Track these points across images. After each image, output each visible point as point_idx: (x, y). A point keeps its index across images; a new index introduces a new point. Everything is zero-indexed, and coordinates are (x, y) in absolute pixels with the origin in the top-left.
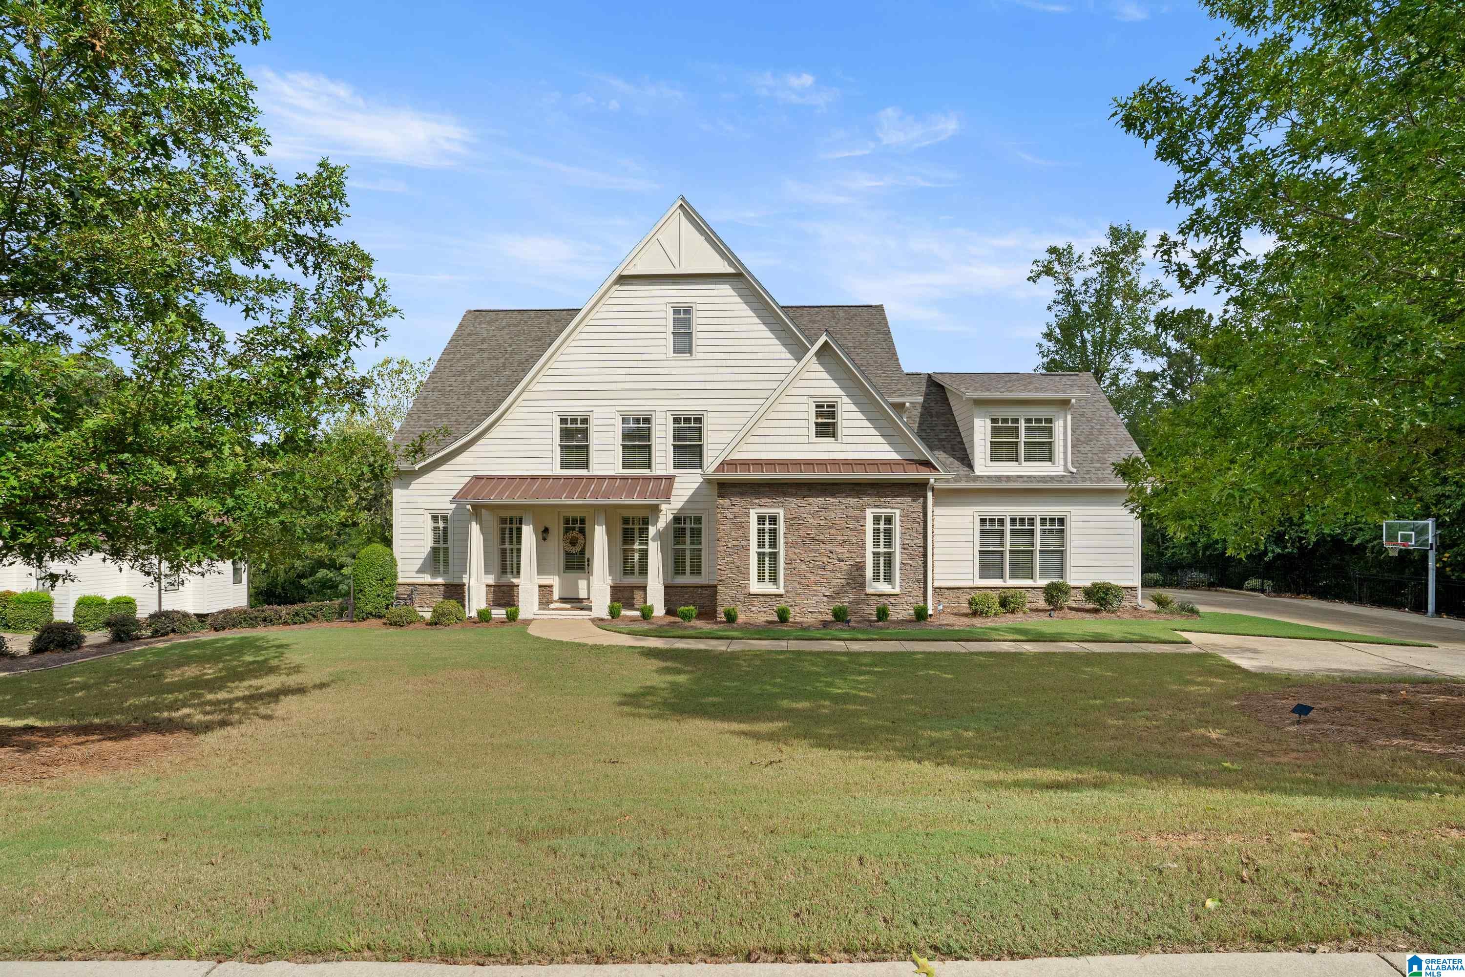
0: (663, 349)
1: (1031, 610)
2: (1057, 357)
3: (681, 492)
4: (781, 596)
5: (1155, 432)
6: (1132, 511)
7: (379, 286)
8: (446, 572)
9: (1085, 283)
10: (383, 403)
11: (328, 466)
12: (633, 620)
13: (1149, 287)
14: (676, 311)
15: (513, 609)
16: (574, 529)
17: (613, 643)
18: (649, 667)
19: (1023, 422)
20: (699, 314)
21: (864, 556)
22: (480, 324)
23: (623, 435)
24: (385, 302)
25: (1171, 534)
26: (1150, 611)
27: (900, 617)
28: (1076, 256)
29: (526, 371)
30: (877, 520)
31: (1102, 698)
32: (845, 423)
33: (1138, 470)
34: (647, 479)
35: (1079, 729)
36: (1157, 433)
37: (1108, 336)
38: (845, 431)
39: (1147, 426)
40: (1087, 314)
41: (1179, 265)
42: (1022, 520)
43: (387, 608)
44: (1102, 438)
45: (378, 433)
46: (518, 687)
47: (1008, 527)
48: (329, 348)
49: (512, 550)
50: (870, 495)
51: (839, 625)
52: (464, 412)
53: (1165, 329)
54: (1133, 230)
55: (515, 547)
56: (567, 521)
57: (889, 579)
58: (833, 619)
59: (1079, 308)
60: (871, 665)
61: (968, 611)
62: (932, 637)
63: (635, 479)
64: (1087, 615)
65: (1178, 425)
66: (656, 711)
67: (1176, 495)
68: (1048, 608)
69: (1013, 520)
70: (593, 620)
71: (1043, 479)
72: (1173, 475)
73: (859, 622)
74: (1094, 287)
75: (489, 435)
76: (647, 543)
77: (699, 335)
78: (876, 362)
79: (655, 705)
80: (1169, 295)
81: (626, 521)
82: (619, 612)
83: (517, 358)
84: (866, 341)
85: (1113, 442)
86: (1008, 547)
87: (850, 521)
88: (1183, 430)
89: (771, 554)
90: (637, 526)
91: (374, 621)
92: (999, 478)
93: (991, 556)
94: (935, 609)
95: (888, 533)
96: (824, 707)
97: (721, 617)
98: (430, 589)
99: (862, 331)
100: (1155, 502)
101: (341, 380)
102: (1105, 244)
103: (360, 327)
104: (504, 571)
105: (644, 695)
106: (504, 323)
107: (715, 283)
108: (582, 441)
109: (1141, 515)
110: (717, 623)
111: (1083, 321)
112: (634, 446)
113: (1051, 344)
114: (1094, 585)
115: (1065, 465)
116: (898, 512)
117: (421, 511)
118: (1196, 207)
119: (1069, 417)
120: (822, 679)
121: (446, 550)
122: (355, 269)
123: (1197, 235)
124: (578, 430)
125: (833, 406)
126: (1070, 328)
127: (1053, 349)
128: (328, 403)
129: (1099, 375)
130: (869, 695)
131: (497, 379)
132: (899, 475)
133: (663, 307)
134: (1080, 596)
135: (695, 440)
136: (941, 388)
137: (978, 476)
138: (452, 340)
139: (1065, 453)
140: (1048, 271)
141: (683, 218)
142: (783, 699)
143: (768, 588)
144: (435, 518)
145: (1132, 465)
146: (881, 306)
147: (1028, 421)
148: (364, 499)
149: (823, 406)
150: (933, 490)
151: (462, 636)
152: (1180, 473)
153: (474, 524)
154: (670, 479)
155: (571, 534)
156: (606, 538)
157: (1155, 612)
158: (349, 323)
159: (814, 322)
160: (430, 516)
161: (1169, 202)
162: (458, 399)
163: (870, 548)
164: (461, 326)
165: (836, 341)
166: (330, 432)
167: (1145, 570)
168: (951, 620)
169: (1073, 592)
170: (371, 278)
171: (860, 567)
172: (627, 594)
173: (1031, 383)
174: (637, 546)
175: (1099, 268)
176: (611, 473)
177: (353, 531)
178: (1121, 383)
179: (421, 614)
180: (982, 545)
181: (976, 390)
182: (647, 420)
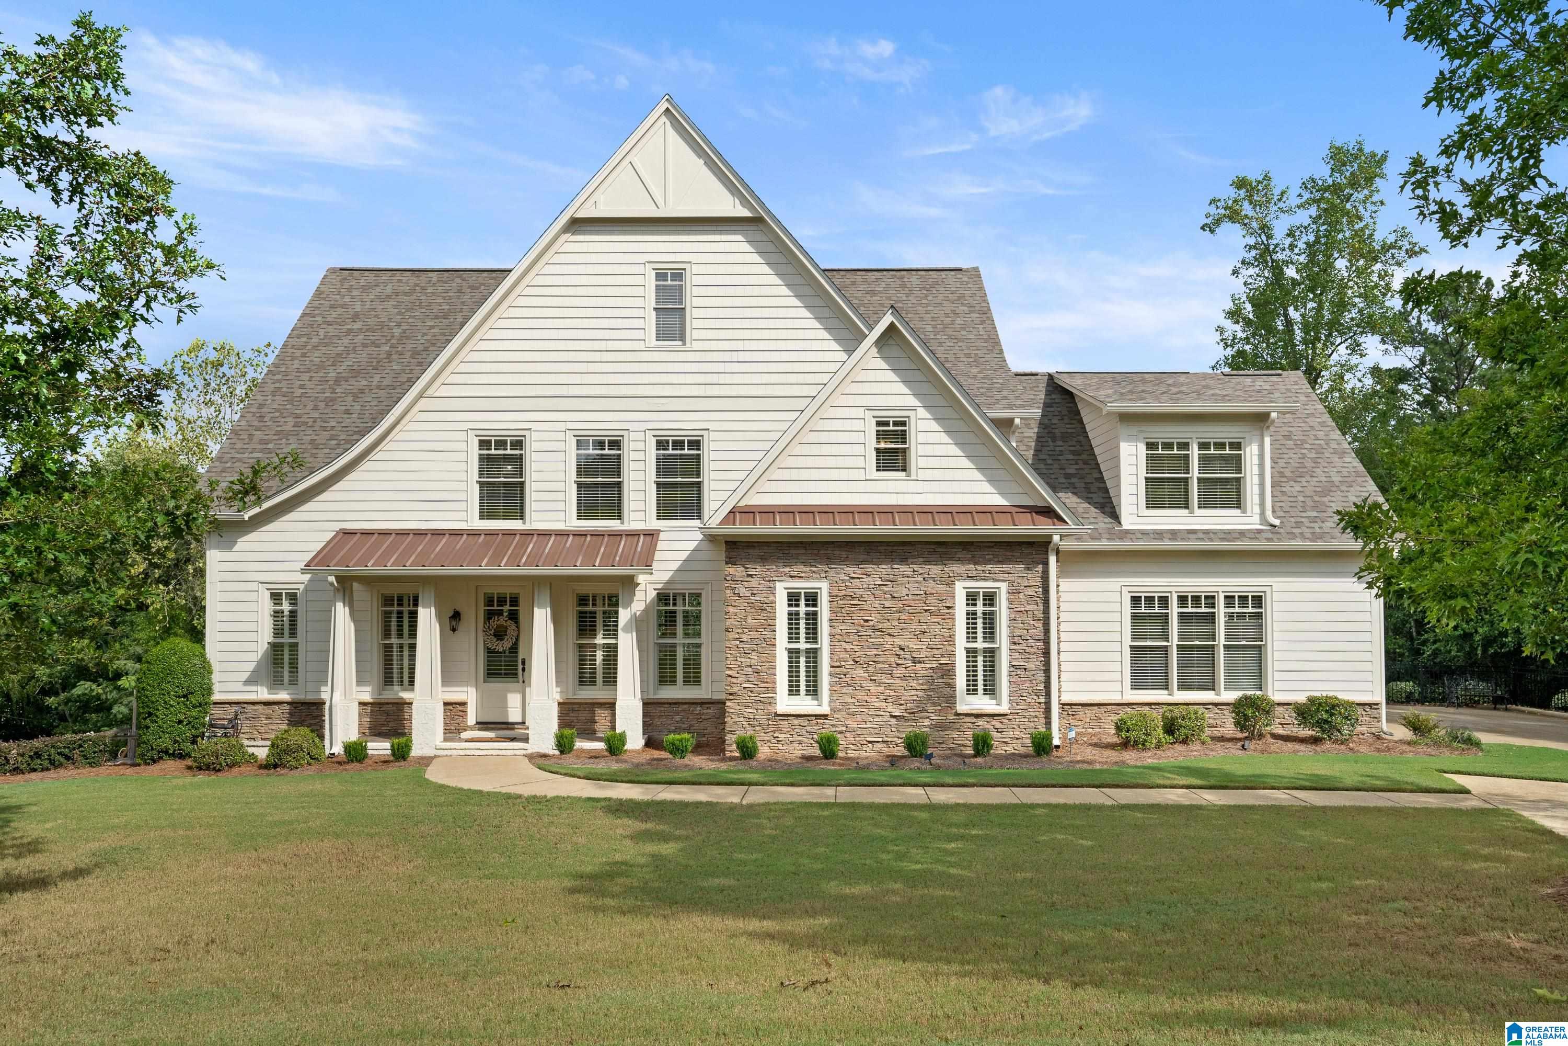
0: (639, 334)
1: (1213, 738)
2: (1247, 347)
3: (668, 556)
4: (825, 717)
5: (1404, 463)
6: (1370, 586)
7: (183, 226)
8: (293, 682)
9: (1291, 234)
10: (190, 412)
11: (96, 514)
12: (594, 756)
13: (1391, 239)
14: (661, 276)
15: (403, 740)
16: (500, 613)
17: (563, 793)
18: (620, 831)
19: (1196, 447)
20: (697, 280)
21: (952, 655)
22: (350, 289)
23: (579, 467)
24: (193, 251)
25: (1434, 622)
26: (1402, 742)
27: (1010, 749)
28: (1277, 192)
29: (424, 366)
30: (971, 598)
31: (1331, 880)
32: (922, 450)
33: (1379, 522)
34: (616, 535)
35: (1296, 929)
36: (1407, 465)
37: (1327, 315)
38: (922, 462)
39: (1392, 454)
40: (1295, 283)
41: (1440, 204)
42: (1196, 599)
43: (194, 742)
44: (1318, 471)
45: (183, 460)
46: (410, 866)
47: (1174, 610)
48: (98, 324)
49: (401, 646)
50: (961, 561)
51: (916, 763)
52: (325, 429)
53: (1418, 304)
54: (1367, 150)
55: (406, 641)
56: (489, 601)
57: (991, 690)
58: (906, 753)
59: (1282, 273)
60: (966, 826)
61: (1115, 740)
62: (1061, 781)
63: (597, 535)
64: (1302, 747)
65: (1441, 451)
66: (631, 902)
67: (1440, 560)
68: (1239, 735)
69: (1182, 600)
70: (531, 757)
71: (1227, 535)
72: (1434, 529)
73: (946, 757)
74: (1304, 239)
75: (366, 465)
76: (616, 636)
77: (697, 313)
78: (968, 356)
79: (628, 891)
80: (1423, 250)
81: (583, 600)
82: (572, 744)
83: (410, 344)
84: (953, 322)
85: (1336, 479)
86: (1175, 640)
87: (931, 600)
88: (1449, 459)
89: (808, 651)
90: (599, 609)
91: (170, 764)
92: (1159, 534)
93: (1149, 656)
94: (1064, 738)
95: (990, 619)
96: (893, 892)
97: (732, 750)
98: (268, 710)
99: (948, 307)
100: (1407, 570)
101: (119, 376)
102: (1323, 172)
103: (152, 292)
104: (388, 680)
105: (611, 876)
106: (389, 290)
107: (721, 233)
108: (513, 475)
109: (1384, 593)
110: (724, 759)
111: (1288, 293)
112: (596, 484)
113: (1238, 328)
114: (1312, 700)
115: (1263, 514)
116: (1004, 586)
117: (254, 586)
118: (1468, 112)
119: (1267, 440)
120: (891, 847)
121: (294, 647)
122: (141, 197)
123: (1470, 157)
124: (507, 459)
125: (903, 424)
126: (1267, 303)
127: (1241, 335)
128: (97, 412)
129: (1313, 376)
130: (965, 873)
131: (377, 378)
132: (1005, 529)
133: (639, 269)
134: (1289, 715)
135: (691, 476)
136: (1068, 395)
137: (1127, 532)
138: (304, 315)
139: (1262, 495)
140: (1233, 215)
141: (671, 132)
142: (830, 879)
143: (804, 704)
144: (276, 597)
145: (1369, 515)
146: (976, 270)
147: (1203, 446)
148: (157, 566)
149: (887, 424)
150: (1058, 552)
151: (318, 786)
152: (1445, 527)
153: (339, 605)
154: (652, 535)
155: (495, 622)
156: (551, 627)
157: (1409, 743)
158: (133, 285)
159: (874, 293)
160: (268, 594)
161: (1425, 106)
162: (315, 408)
163: (961, 642)
164: (318, 293)
165: (907, 324)
166: (100, 458)
167: (1391, 677)
168: (1090, 753)
169: (1278, 710)
170: (170, 213)
171: (947, 671)
172: (584, 715)
173: (1207, 387)
174: (600, 640)
175: (1313, 211)
176: (561, 526)
177: (140, 618)
178: (1348, 387)
179: (250, 750)
180: (1135, 637)
181: (1122, 398)
182: (616, 444)
